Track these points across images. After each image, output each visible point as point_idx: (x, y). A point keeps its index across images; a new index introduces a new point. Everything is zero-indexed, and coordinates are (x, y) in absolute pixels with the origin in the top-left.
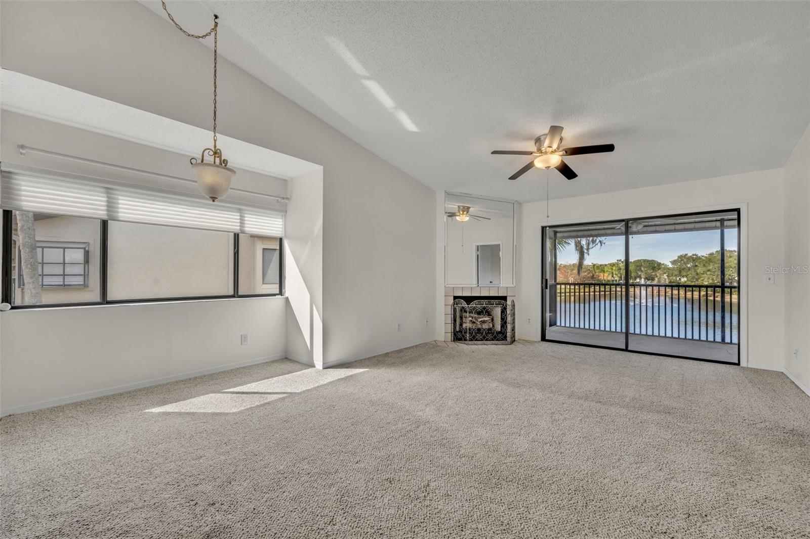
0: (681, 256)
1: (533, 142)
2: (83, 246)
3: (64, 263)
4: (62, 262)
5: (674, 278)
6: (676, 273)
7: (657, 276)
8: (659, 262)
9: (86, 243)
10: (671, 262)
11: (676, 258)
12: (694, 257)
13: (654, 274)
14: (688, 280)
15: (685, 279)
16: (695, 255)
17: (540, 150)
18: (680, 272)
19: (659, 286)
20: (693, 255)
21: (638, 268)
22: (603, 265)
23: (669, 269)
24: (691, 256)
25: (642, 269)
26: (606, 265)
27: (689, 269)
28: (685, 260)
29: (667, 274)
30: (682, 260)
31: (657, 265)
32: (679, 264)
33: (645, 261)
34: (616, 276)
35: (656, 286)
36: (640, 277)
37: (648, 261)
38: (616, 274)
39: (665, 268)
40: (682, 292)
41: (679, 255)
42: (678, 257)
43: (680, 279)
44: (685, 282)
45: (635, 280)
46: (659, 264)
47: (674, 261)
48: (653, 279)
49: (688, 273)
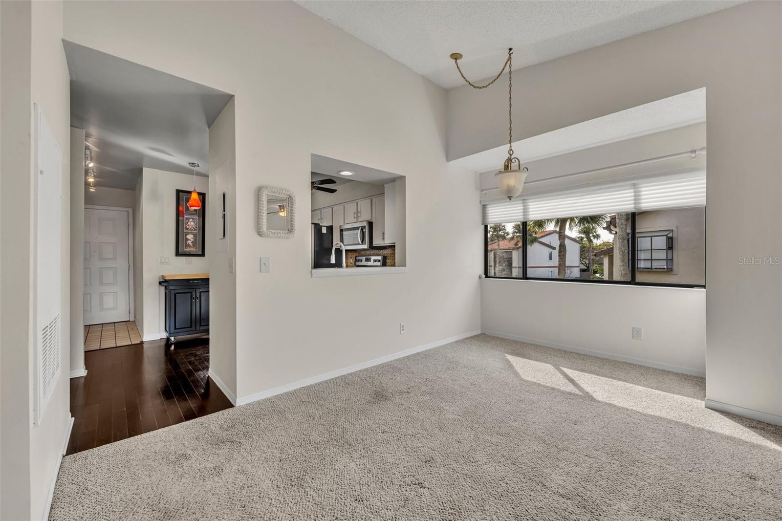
2: (666, 233)
3: (652, 250)
4: (650, 249)
9: (670, 230)
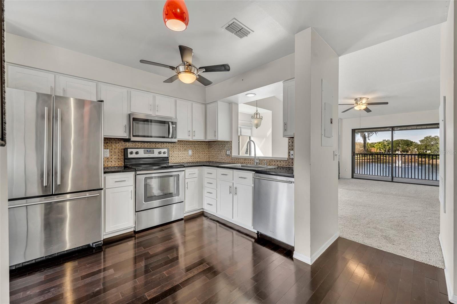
0: (427, 137)
1: (354, 100)
5: (422, 151)
6: (424, 148)
7: (410, 150)
8: (412, 141)
10: (420, 141)
11: (423, 138)
12: (436, 137)
13: (408, 148)
14: (431, 152)
15: (430, 152)
16: (437, 136)
17: (357, 103)
18: (426, 147)
19: (411, 155)
20: (435, 136)
21: (397, 145)
22: (374, 143)
23: (418, 145)
24: (434, 137)
25: (400, 145)
26: (375, 143)
27: (432, 145)
28: (430, 140)
29: (417, 149)
30: (427, 140)
31: (410, 143)
32: (425, 142)
33: (402, 140)
34: (382, 150)
35: (410, 155)
36: (398, 150)
37: (404, 140)
38: (382, 149)
39: (415, 145)
40: (427, 160)
41: (426, 136)
42: (425, 138)
43: (426, 152)
44: (430, 153)
45: (395, 152)
46: (412, 142)
47: (422, 140)
48: (407, 152)
49: (432, 148)
